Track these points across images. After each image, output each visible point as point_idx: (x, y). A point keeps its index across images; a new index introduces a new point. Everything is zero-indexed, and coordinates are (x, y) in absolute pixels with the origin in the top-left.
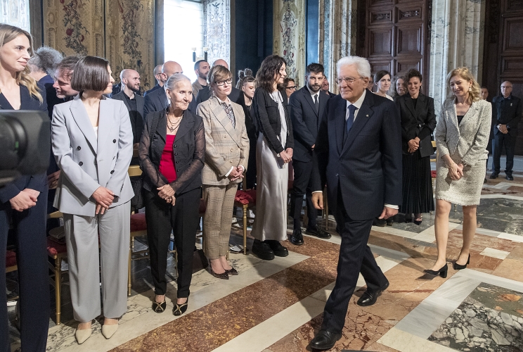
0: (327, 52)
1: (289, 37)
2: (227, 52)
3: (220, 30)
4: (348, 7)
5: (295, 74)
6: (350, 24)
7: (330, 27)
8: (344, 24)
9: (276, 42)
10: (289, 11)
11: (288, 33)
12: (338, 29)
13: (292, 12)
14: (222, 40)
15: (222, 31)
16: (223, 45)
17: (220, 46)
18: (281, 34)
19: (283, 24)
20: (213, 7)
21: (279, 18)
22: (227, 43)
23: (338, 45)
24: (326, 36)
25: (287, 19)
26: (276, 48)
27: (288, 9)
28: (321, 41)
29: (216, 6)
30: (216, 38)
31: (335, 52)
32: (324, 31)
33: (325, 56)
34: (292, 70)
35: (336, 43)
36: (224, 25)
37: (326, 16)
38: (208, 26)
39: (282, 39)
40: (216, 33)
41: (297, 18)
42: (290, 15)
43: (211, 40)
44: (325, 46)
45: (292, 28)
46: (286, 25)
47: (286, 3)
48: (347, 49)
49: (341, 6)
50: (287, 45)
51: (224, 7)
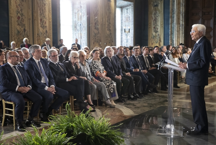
0: (174, 28)
1: (156, 21)
2: (132, 28)
3: (129, 19)
4: (183, 10)
5: (159, 36)
6: (183, 17)
7: (175, 18)
8: (181, 17)
9: (150, 23)
10: (156, 11)
11: (156, 20)
12: (178, 19)
13: (157, 11)
14: (130, 23)
15: (130, 19)
16: (130, 25)
17: (129, 25)
18: (152, 20)
19: (153, 16)
20: (126, 10)
21: (151, 14)
22: (132, 24)
23: (179, 25)
24: (173, 21)
25: (155, 14)
26: (150, 26)
27: (156, 10)
28: (171, 23)
29: (127, 9)
30: (127, 22)
31: (178, 28)
32: (172, 19)
33: (173, 29)
34: (157, 35)
35: (178, 24)
36: (131, 17)
37: (173, 14)
38: (123, 18)
39: (153, 22)
40: (127, 20)
41: (160, 14)
42: (156, 13)
43: (125, 23)
44: (173, 25)
45: (157, 18)
46: (155, 17)
47: (155, 8)
48: (182, 27)
49: (180, 10)
50: (155, 24)
51: (131, 10)
